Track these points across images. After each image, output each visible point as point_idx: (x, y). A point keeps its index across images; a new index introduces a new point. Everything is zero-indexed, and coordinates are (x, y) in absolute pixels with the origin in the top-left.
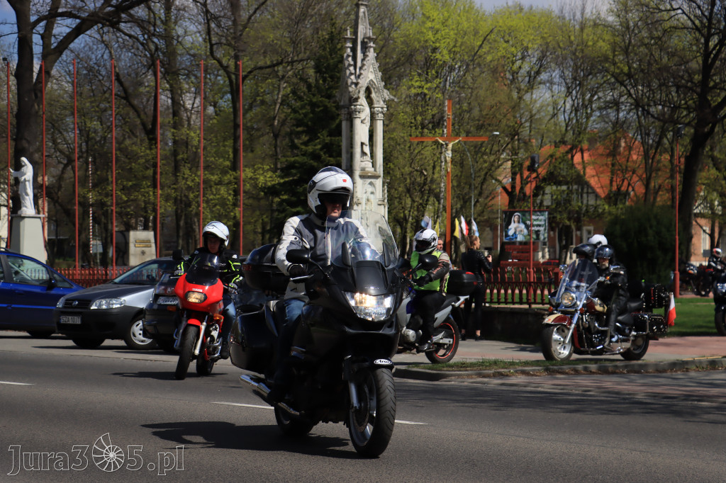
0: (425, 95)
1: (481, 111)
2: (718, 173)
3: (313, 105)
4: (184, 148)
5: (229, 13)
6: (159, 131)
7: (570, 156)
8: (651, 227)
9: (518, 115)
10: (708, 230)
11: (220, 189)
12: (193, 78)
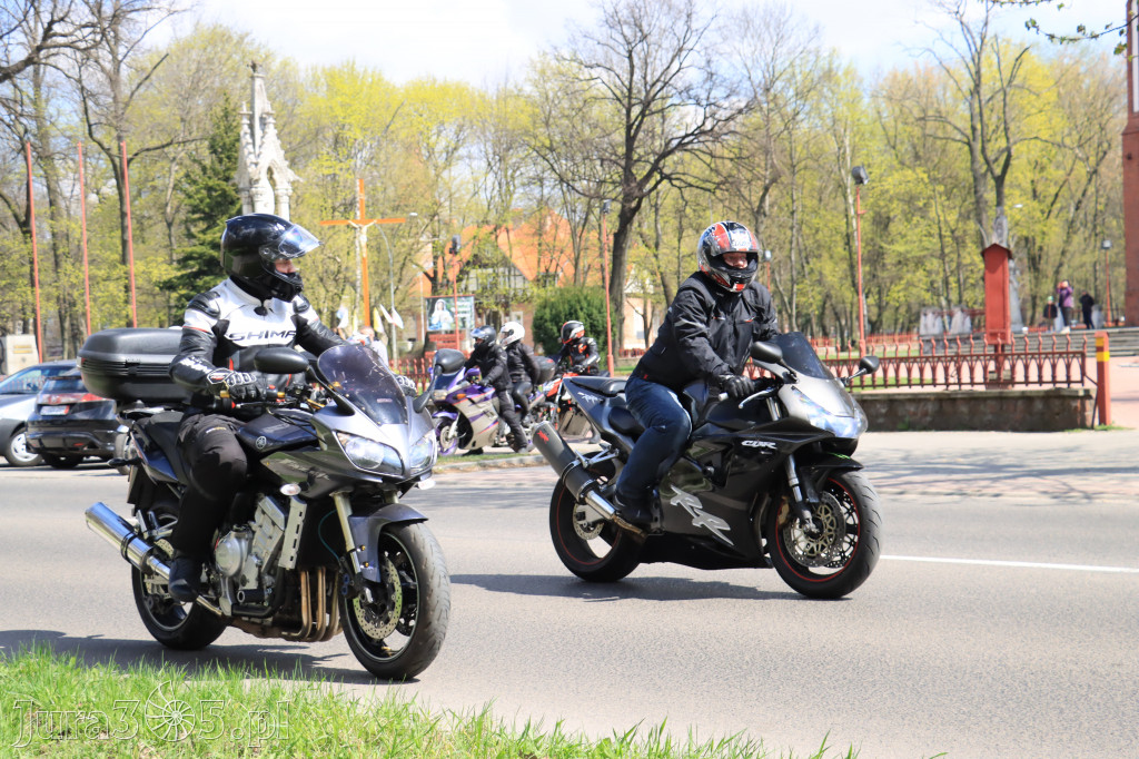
0: (335, 175)
1: (396, 191)
2: (647, 250)
3: (210, 189)
4: (65, 241)
5: (109, 90)
6: (34, 224)
7: (493, 237)
8: (581, 309)
9: (436, 194)
10: (641, 312)
11: (108, 286)
12: (70, 163)
